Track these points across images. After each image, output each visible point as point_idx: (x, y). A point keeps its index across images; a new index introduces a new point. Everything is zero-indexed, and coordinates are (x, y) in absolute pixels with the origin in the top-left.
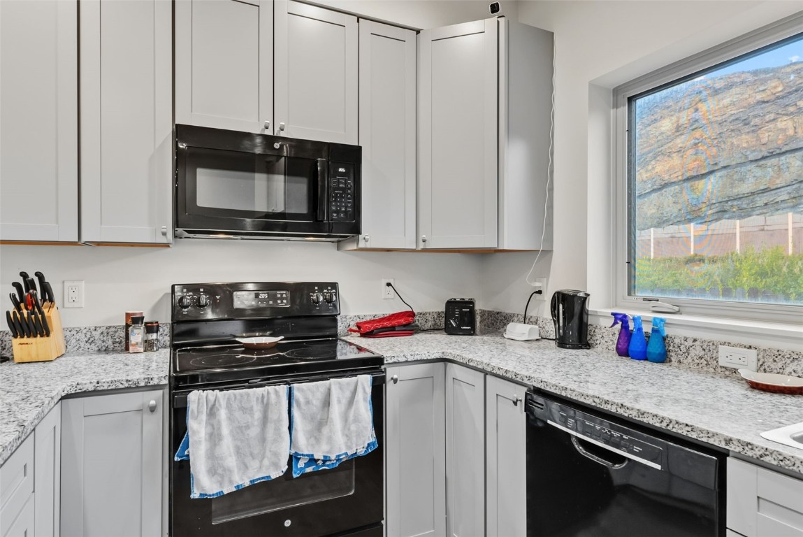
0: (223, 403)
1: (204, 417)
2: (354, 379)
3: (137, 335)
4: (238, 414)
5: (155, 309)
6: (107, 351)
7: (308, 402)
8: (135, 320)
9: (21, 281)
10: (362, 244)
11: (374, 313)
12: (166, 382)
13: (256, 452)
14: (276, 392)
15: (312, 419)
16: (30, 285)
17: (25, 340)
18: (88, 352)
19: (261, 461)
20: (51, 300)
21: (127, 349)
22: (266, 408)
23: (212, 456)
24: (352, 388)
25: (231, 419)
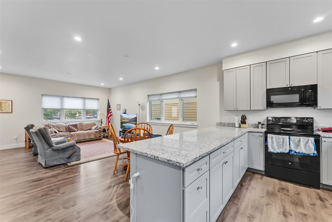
0: (274, 137)
1: (270, 139)
2: (309, 138)
3: (260, 126)
4: (277, 139)
5: (264, 121)
6: (255, 128)
7: (294, 140)
8: (260, 123)
9: (242, 116)
10: (319, 108)
11: (330, 127)
12: (264, 132)
13: (281, 147)
14: (286, 137)
15: (296, 144)
16: (243, 116)
17: (243, 124)
18: (252, 128)
19: (283, 149)
20: (246, 119)
21: (258, 128)
22: (284, 140)
23: (272, 145)
24: (308, 140)
25: (276, 140)
